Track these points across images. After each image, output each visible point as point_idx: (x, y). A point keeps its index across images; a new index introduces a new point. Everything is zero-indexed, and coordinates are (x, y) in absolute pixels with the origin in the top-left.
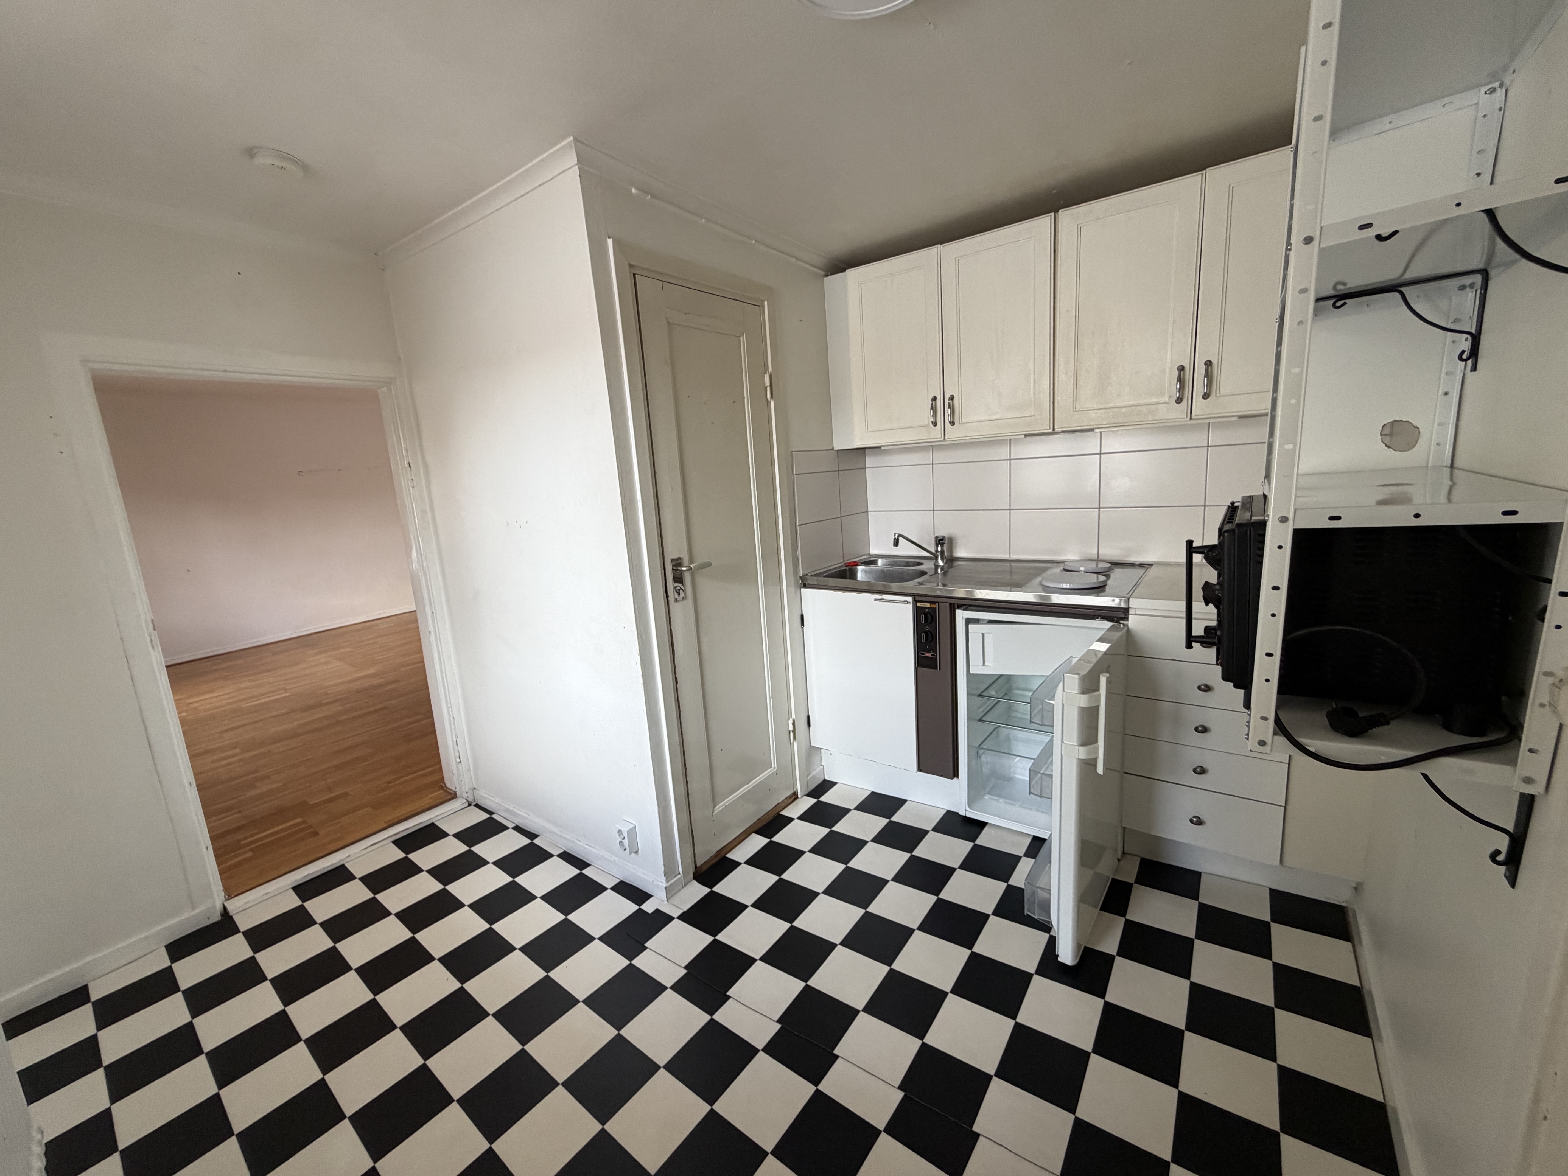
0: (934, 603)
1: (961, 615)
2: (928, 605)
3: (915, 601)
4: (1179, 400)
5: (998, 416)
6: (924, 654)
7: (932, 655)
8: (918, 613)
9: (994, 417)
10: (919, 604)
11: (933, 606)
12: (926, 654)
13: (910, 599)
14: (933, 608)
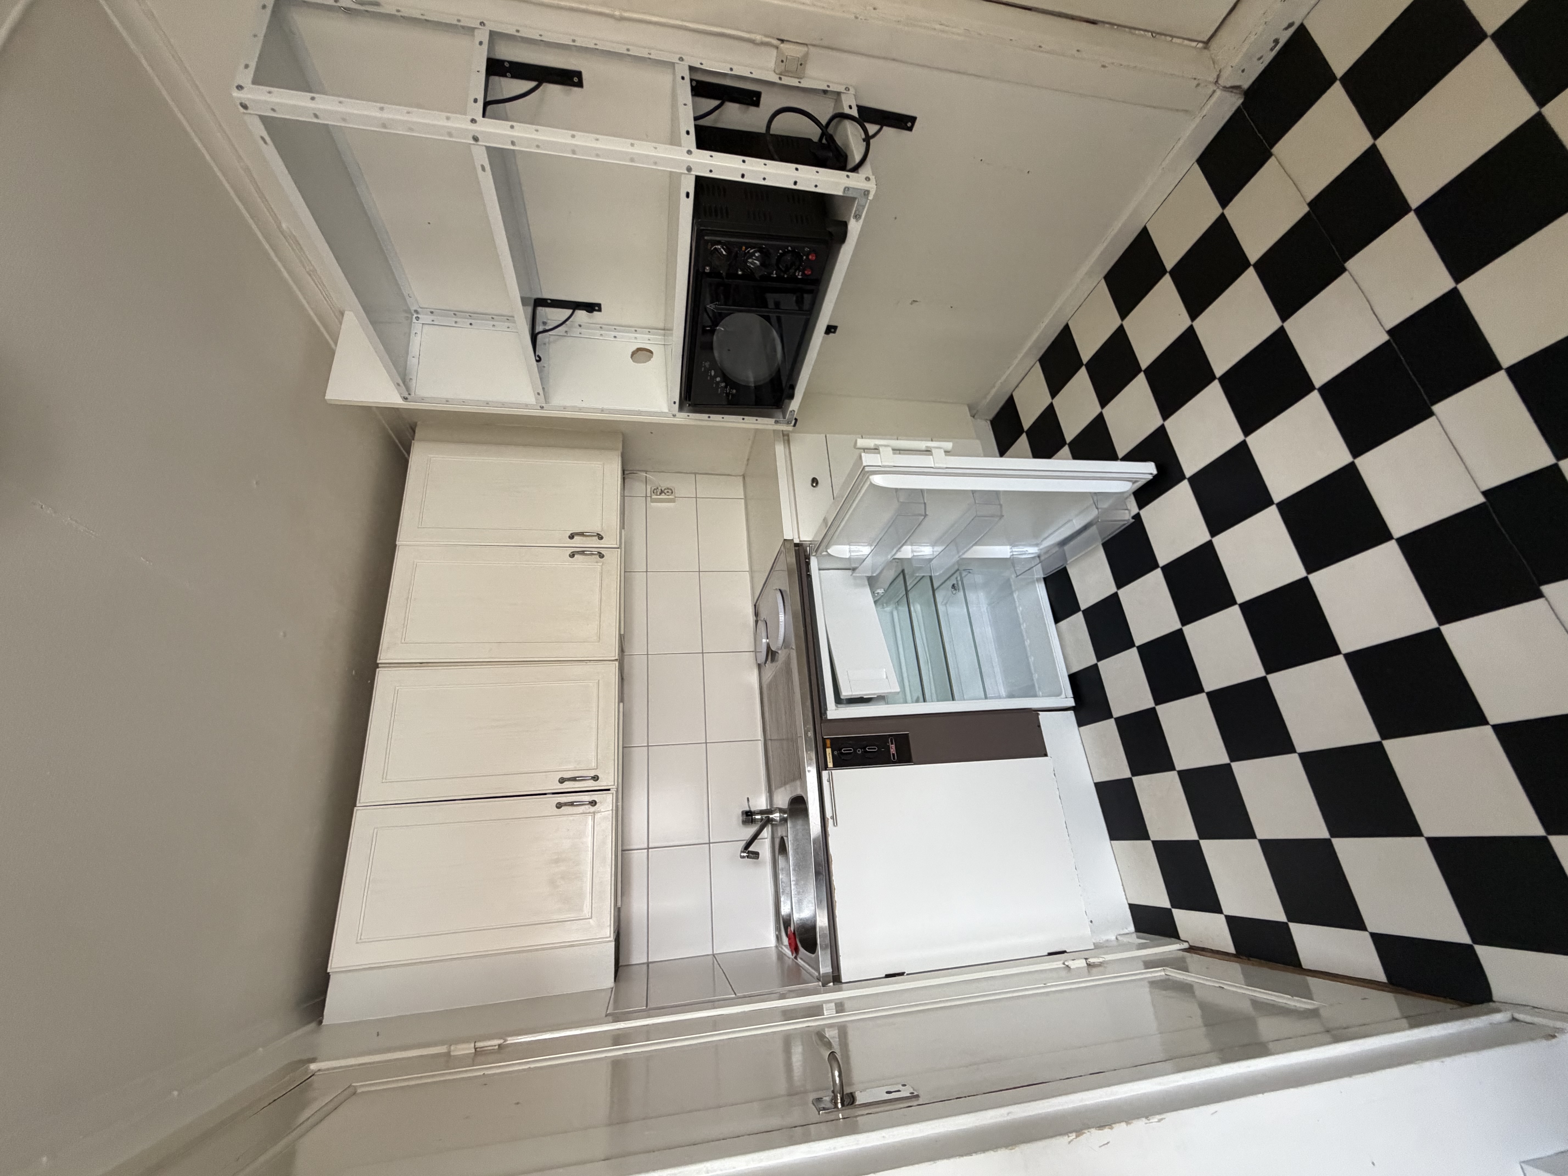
0: (824, 740)
1: (834, 712)
2: (829, 751)
3: (826, 768)
4: (601, 556)
5: (595, 722)
6: (893, 754)
7: (892, 744)
8: (842, 762)
9: (594, 726)
10: (830, 765)
11: (828, 742)
12: (893, 750)
13: (825, 774)
14: (831, 744)
